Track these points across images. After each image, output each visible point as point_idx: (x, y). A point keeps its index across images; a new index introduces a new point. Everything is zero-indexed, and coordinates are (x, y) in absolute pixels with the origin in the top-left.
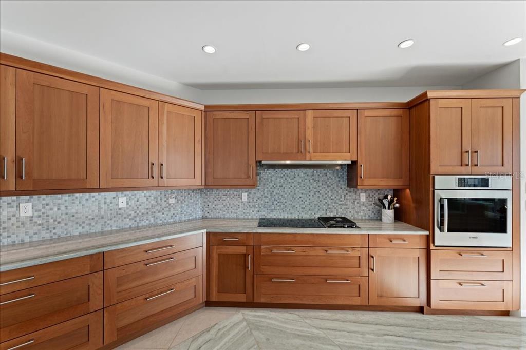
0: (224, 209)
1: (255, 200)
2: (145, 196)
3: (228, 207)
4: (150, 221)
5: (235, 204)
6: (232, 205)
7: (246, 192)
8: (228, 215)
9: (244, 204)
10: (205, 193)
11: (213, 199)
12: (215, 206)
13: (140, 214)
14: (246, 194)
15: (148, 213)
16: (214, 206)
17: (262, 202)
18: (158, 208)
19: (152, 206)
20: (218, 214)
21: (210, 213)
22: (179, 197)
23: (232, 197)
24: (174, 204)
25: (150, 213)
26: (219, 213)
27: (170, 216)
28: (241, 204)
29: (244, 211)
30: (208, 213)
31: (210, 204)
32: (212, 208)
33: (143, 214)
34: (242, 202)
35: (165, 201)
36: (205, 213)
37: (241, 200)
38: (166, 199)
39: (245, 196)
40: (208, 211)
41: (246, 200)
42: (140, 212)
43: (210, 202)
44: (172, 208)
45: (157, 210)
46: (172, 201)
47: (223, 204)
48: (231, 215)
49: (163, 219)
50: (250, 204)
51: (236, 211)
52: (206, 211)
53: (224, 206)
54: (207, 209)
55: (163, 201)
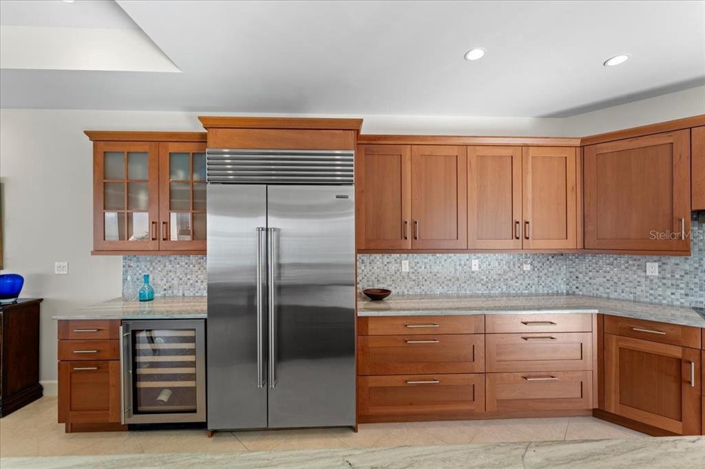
0: (608, 285)
1: (677, 276)
2: (496, 260)
3: (615, 283)
4: (502, 290)
5: (631, 279)
6: (623, 281)
7: (655, 261)
8: (616, 294)
9: (652, 280)
10: (571, 260)
11: (587, 268)
12: (590, 278)
13: (492, 280)
14: (656, 264)
15: (500, 280)
16: (587, 278)
17: (697, 280)
18: (511, 274)
19: (504, 272)
20: (595, 292)
21: (581, 288)
22: (535, 263)
23: (623, 267)
24: (529, 272)
25: (502, 279)
26: (597, 290)
27: (524, 287)
28: (643, 280)
29: (652, 292)
30: (577, 288)
31: (580, 276)
32: (584, 281)
33: (494, 280)
34: (647, 277)
35: (519, 267)
36: (570, 287)
37: (643, 274)
38: (519, 265)
39: (653, 268)
40: (578, 285)
41: (657, 274)
42: (492, 277)
43: (581, 273)
44: (526, 277)
45: (510, 277)
46: (527, 267)
47: (604, 277)
48: (623, 294)
49: (517, 289)
50: (664, 281)
51: (633, 290)
52: (573, 285)
53: (608, 280)
54: (574, 282)
55: (517, 267)
